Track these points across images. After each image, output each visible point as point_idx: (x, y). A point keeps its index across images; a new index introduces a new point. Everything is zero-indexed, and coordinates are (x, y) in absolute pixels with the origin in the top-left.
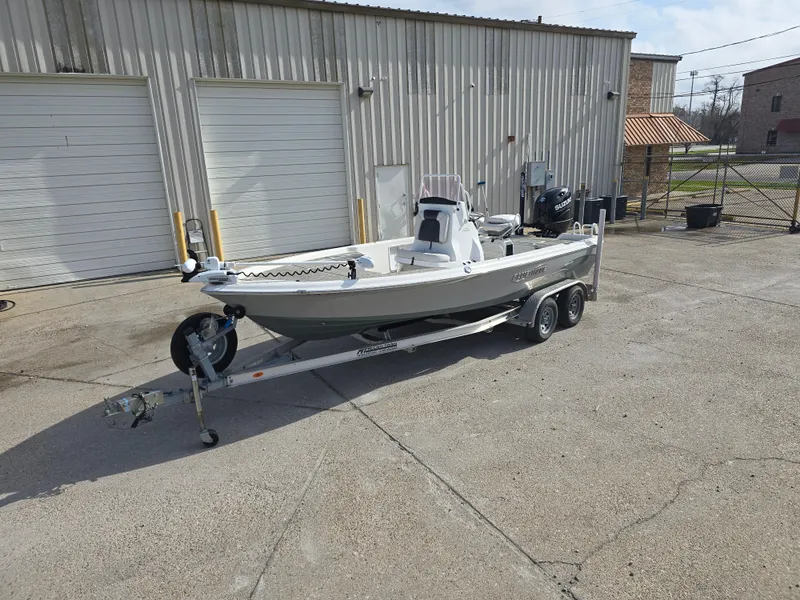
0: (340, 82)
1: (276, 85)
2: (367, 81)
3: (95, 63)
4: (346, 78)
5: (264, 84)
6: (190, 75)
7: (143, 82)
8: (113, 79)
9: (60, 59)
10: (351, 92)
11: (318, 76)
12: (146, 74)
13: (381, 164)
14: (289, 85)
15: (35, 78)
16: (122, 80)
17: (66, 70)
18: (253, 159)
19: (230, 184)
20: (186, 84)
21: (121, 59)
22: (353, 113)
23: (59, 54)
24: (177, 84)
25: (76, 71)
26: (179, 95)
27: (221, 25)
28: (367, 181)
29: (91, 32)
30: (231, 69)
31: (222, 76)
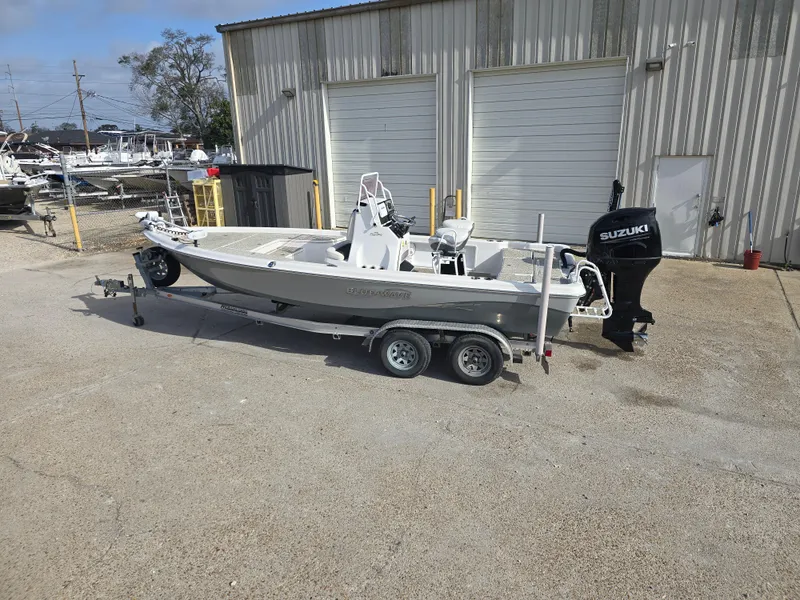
0: (623, 55)
1: (547, 67)
2: (661, 49)
3: (404, 67)
4: (631, 52)
5: (534, 69)
6: (468, 67)
7: (432, 78)
8: (414, 78)
9: (384, 67)
10: (637, 65)
11: (595, 53)
12: (435, 71)
13: (666, 154)
14: (560, 66)
15: (371, 82)
16: (421, 78)
17: (387, 74)
18: (514, 145)
19: (489, 167)
20: (464, 77)
21: (420, 62)
22: (634, 92)
23: (384, 63)
24: (457, 78)
25: (392, 74)
26: (457, 86)
28: (641, 174)
29: (404, 42)
30: (502, 57)
31: (495, 65)
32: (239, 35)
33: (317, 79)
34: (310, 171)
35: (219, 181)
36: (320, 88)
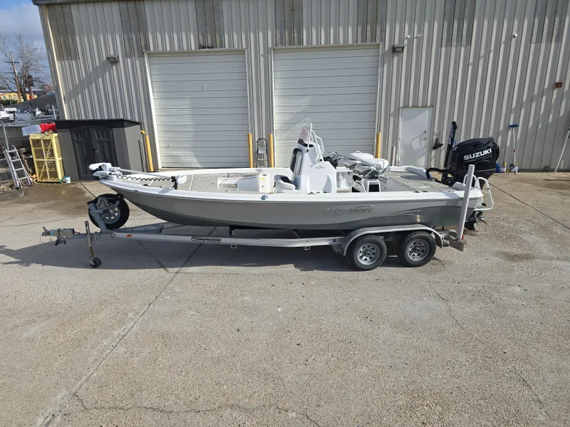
0: (378, 42)
1: (327, 48)
2: (402, 39)
3: (218, 42)
4: (383, 39)
5: (319, 48)
6: (270, 46)
7: (242, 52)
8: (228, 51)
9: (201, 42)
10: (387, 48)
11: (360, 39)
12: (244, 46)
13: (406, 106)
14: (337, 47)
15: (189, 53)
16: (232, 52)
17: (204, 47)
18: (305, 101)
19: (288, 118)
20: (267, 51)
21: (232, 39)
22: (386, 66)
23: (201, 38)
24: (262, 52)
25: (209, 47)
26: (262, 59)
27: (293, 10)
28: (392, 119)
29: (217, 23)
30: (296, 39)
31: (290, 45)
32: (58, 8)
33: (139, 49)
34: (137, 123)
35: (56, 135)
36: (143, 56)
